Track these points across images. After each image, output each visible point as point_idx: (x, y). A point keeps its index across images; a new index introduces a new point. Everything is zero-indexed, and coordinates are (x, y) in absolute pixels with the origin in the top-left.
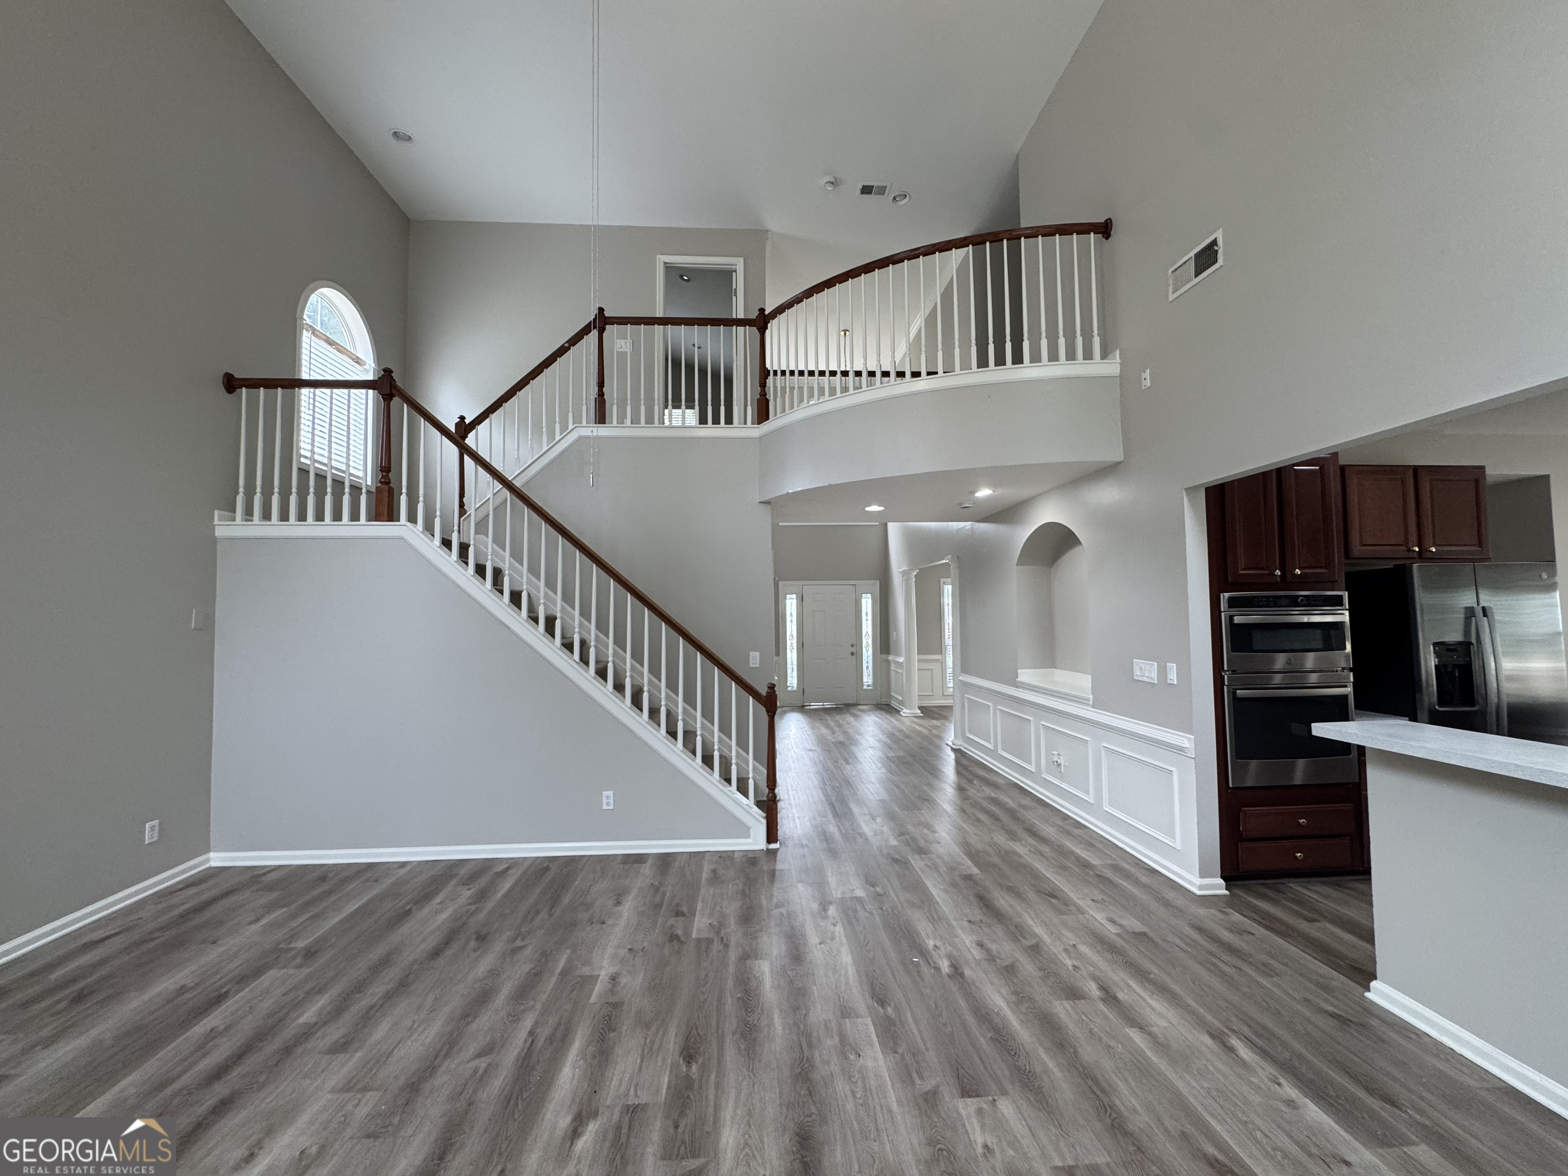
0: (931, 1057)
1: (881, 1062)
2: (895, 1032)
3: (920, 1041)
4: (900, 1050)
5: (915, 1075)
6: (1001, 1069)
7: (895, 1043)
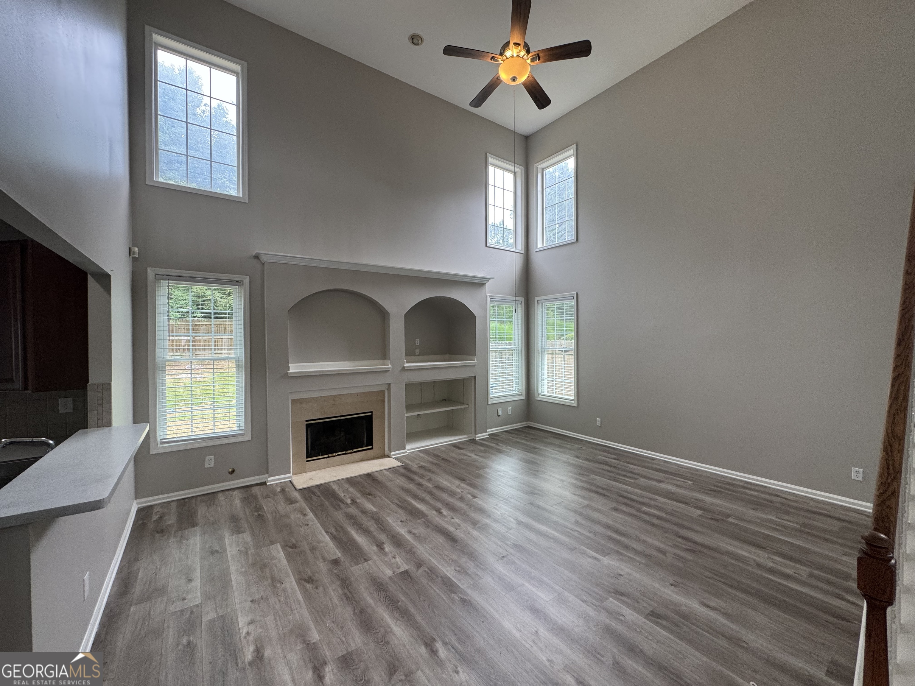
0: (425, 581)
1: (444, 571)
2: (447, 587)
3: (433, 586)
4: (440, 579)
5: (428, 571)
6: (392, 588)
7: (443, 581)
